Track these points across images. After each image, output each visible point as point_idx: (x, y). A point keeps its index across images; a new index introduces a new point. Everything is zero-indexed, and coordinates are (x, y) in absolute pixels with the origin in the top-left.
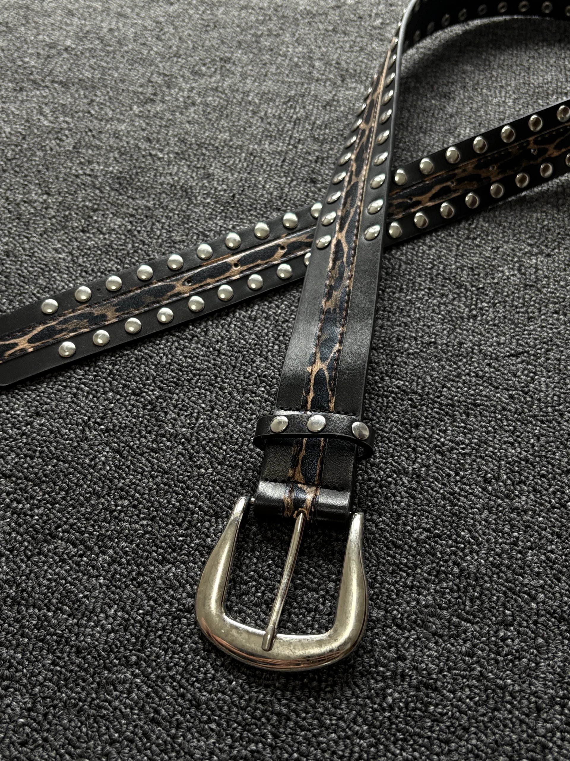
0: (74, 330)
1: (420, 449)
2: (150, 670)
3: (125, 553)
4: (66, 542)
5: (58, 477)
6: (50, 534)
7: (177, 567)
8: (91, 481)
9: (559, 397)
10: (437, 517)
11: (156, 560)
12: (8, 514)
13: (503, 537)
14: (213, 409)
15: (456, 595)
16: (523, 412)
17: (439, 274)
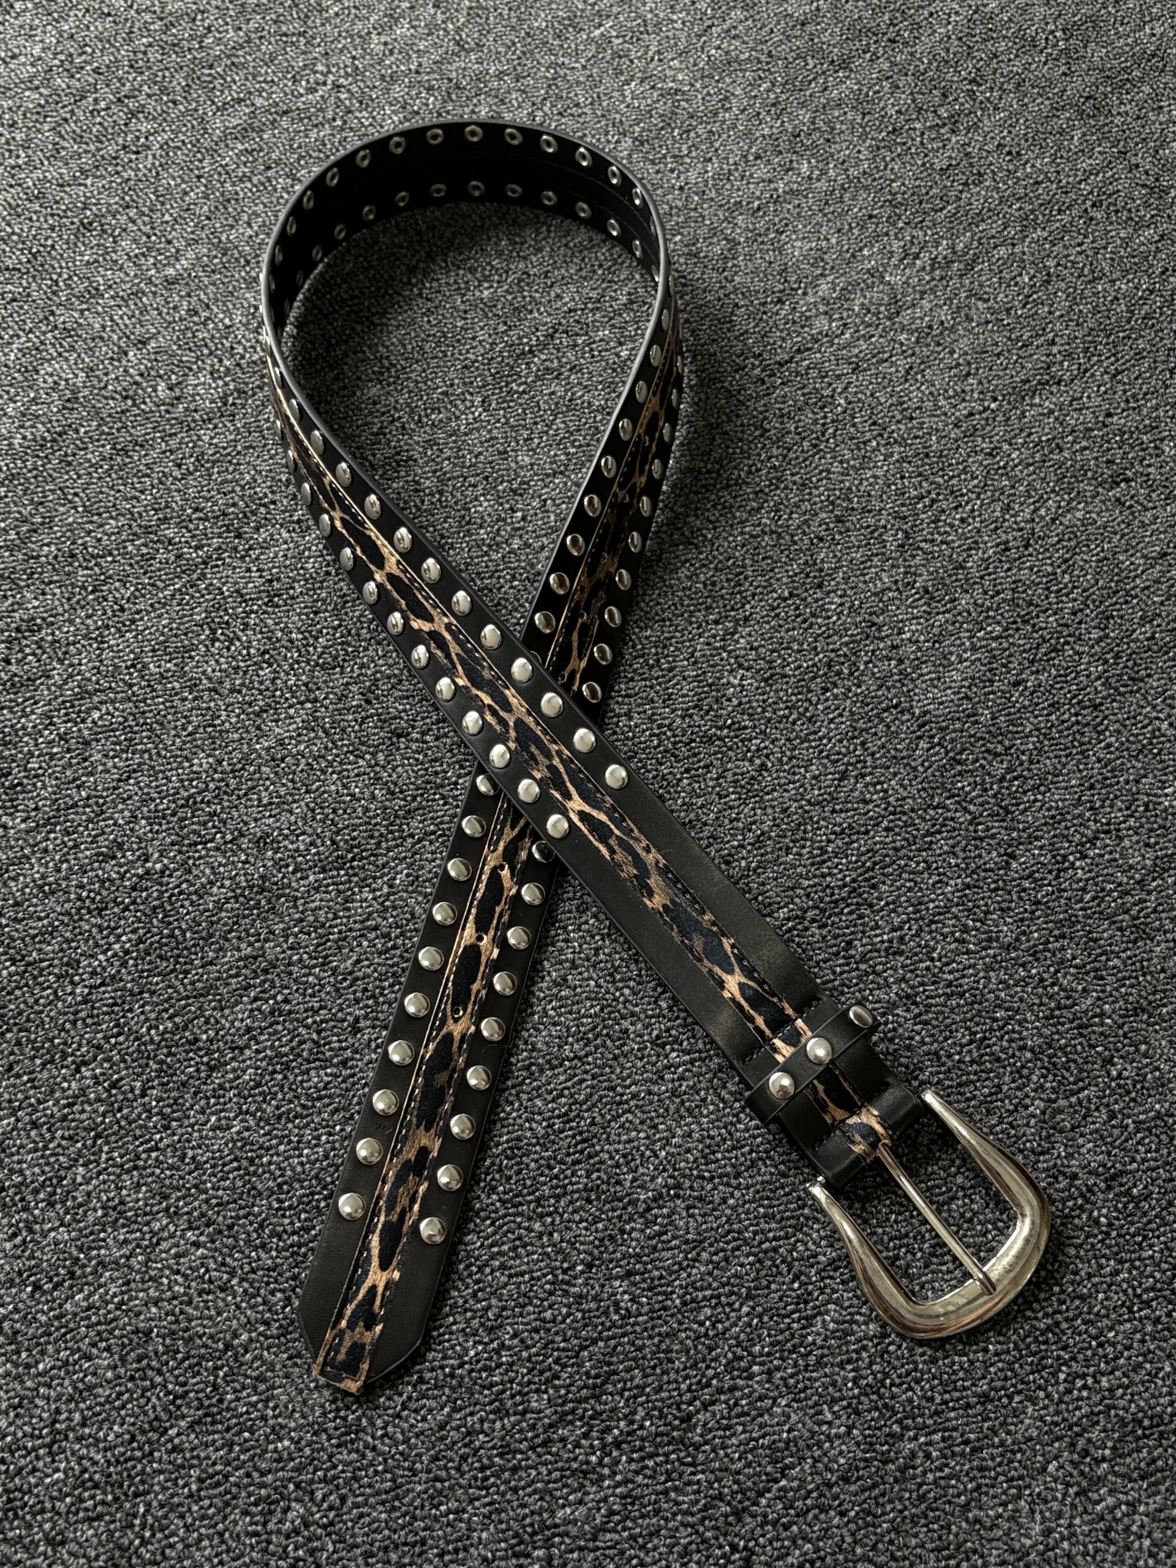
0: (413, 1201)
1: (879, 968)
2: (920, 1420)
3: (769, 1354)
4: (706, 1410)
5: (609, 1364)
6: (682, 1421)
7: (827, 1312)
8: (646, 1330)
9: (924, 789)
10: (964, 1021)
11: (803, 1328)
12: (615, 1454)
13: (1027, 984)
14: (655, 1127)
15: (1050, 1078)
16: (915, 837)
17: (675, 743)
